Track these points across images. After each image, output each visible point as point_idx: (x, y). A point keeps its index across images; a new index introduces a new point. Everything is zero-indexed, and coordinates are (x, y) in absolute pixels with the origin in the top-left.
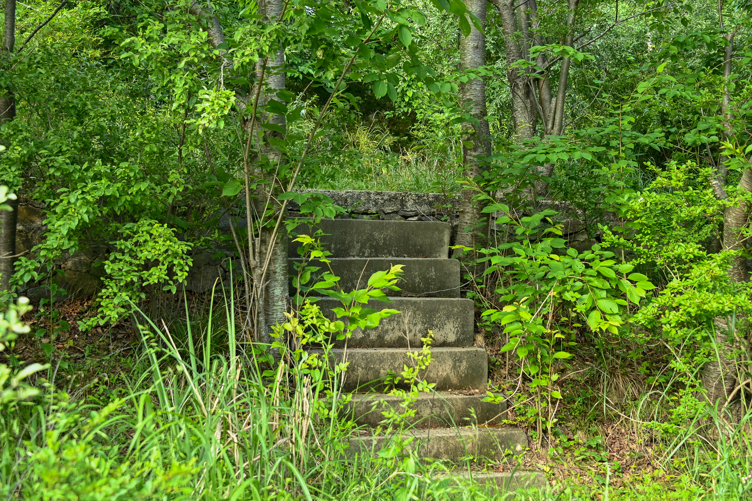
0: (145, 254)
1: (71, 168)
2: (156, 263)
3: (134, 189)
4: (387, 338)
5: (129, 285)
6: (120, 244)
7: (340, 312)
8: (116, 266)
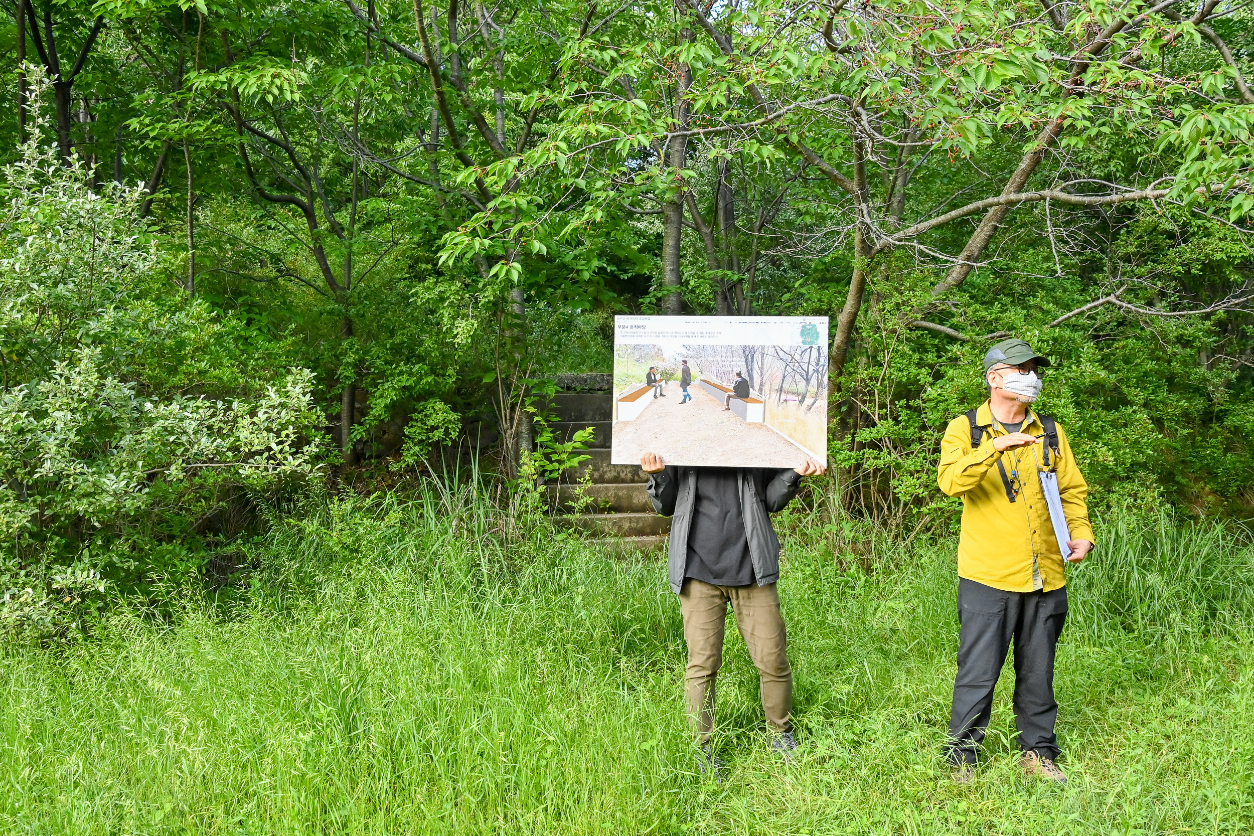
0: (431, 423)
1: (385, 367)
2: (437, 428)
3: (424, 381)
4: (607, 476)
5: (421, 442)
6: (415, 416)
7: (554, 457)
8: (412, 430)
